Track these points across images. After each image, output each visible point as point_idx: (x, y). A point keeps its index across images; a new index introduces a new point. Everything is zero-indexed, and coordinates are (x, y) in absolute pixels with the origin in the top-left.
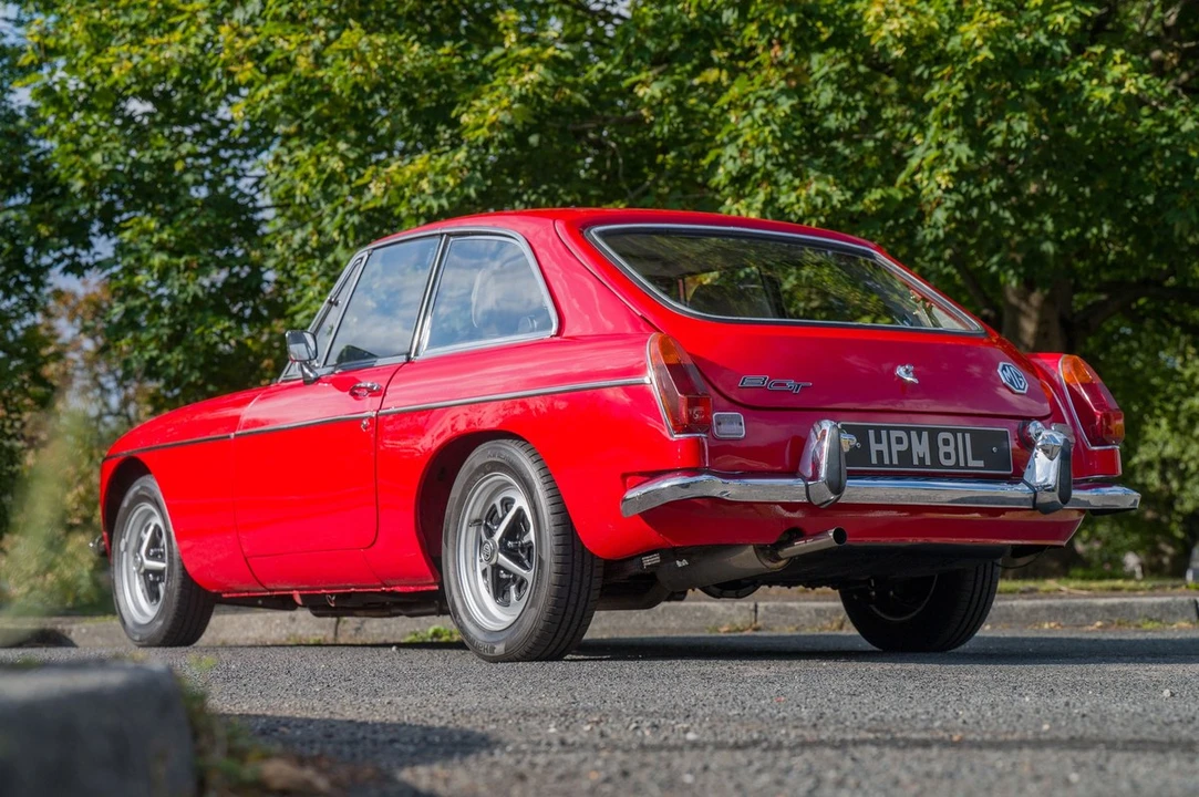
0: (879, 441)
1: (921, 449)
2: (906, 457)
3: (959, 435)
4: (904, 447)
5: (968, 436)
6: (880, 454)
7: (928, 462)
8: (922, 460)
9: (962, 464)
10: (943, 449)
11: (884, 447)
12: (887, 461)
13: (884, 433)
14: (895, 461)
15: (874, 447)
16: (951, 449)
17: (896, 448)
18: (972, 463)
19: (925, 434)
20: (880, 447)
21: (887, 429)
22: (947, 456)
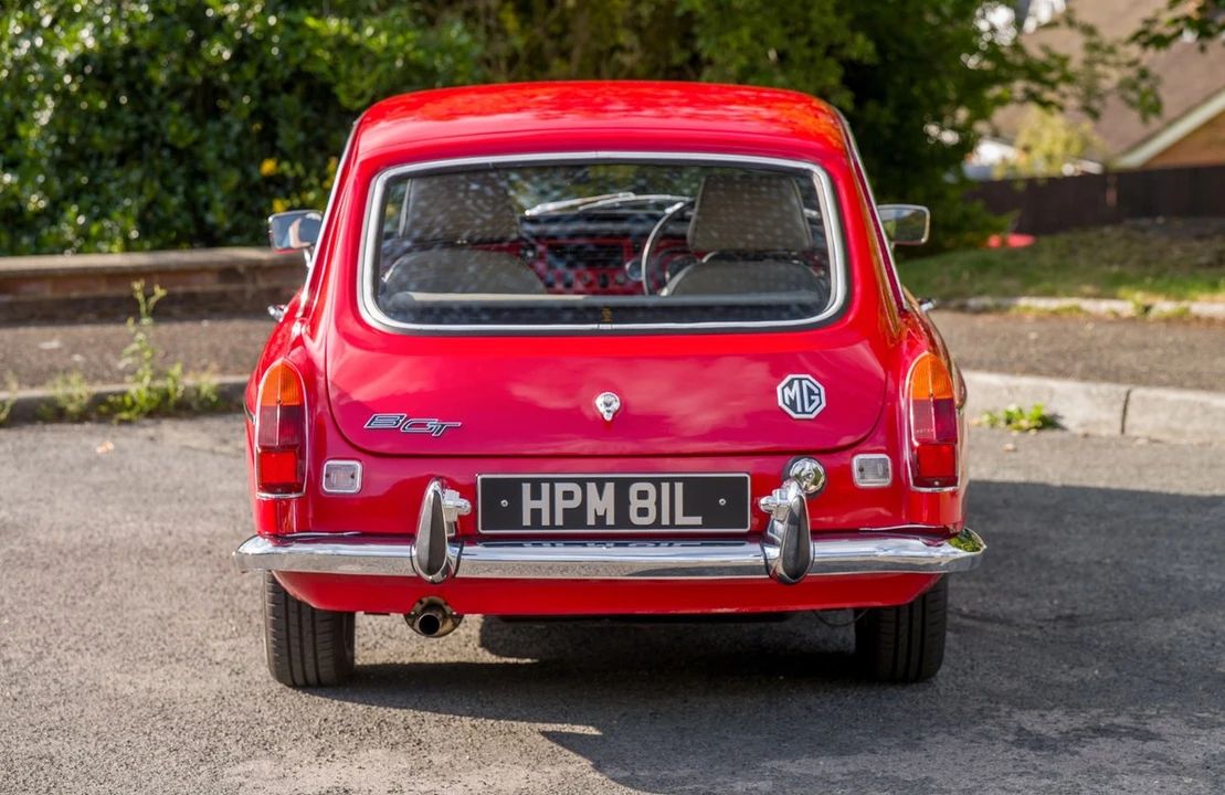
0: (536, 495)
1: (601, 504)
2: (576, 516)
3: (665, 487)
4: (575, 503)
5: (679, 487)
6: (536, 513)
7: (610, 520)
8: (601, 520)
9: (665, 520)
10: (635, 504)
11: (544, 504)
12: (546, 521)
13: (545, 487)
14: (559, 521)
15: (528, 504)
16: (650, 504)
17: (561, 504)
18: (680, 519)
19: (610, 488)
20: (536, 504)
21: (552, 482)
22: (643, 512)
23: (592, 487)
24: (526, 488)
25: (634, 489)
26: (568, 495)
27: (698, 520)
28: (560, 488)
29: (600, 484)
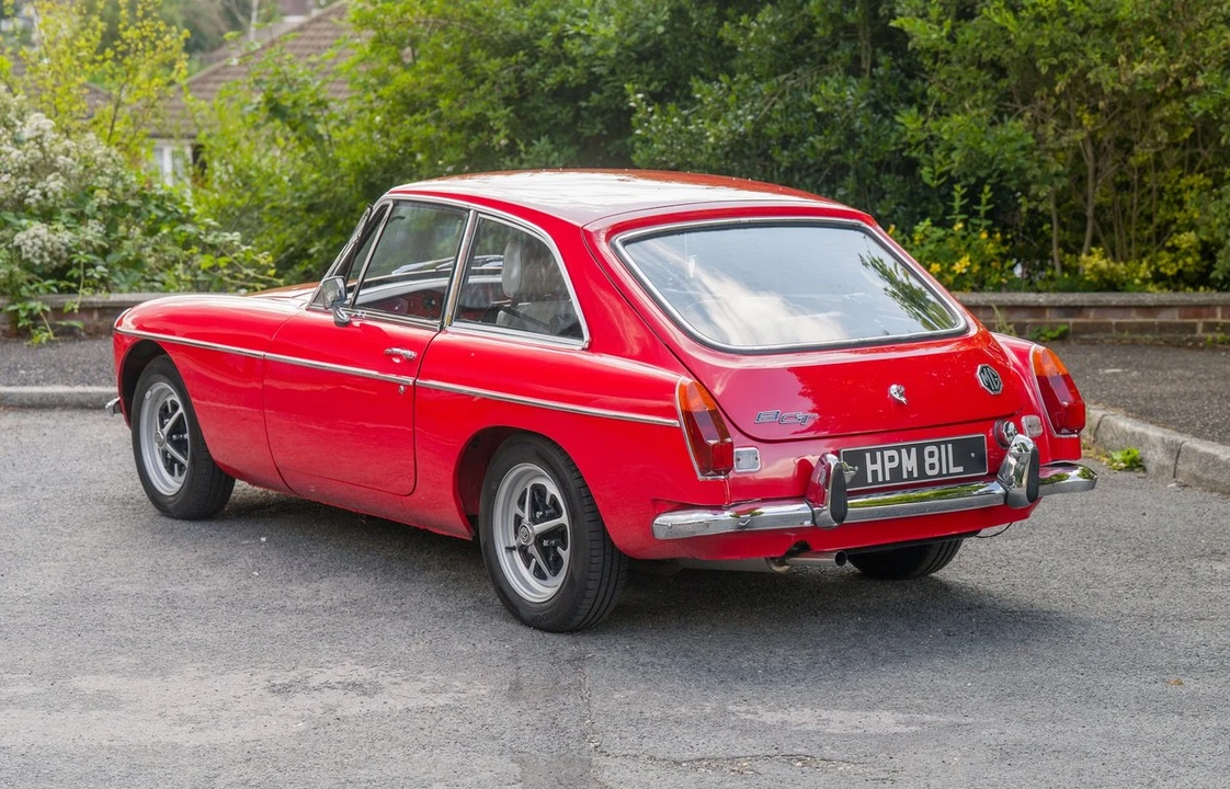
0: (874, 461)
1: (910, 463)
3: (943, 447)
4: (895, 464)
5: (950, 446)
6: (875, 473)
7: (915, 475)
8: (910, 473)
9: (944, 472)
10: (928, 461)
11: (878, 467)
12: (880, 479)
13: (878, 454)
14: (888, 478)
15: (870, 468)
16: (935, 460)
17: (888, 466)
18: (953, 470)
19: (914, 450)
20: (874, 467)
21: (882, 450)
22: (932, 466)
23: (904, 451)
24: (868, 455)
25: (927, 450)
26: (891, 459)
27: (960, 469)
28: (887, 454)
29: (908, 449)
